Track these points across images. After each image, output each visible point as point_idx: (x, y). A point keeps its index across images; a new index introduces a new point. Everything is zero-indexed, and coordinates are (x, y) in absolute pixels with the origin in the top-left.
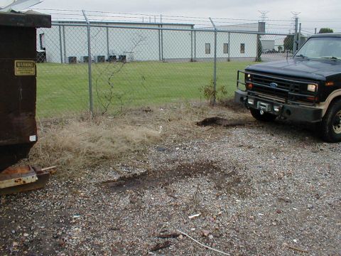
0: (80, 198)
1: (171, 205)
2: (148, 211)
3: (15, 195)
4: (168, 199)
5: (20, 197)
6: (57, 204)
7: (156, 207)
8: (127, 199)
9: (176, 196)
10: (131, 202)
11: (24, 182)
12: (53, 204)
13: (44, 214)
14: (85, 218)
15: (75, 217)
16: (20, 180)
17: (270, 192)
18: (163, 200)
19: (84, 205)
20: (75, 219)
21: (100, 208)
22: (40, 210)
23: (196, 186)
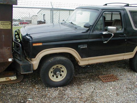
0: (35, 89)
1: (79, 98)
2: (66, 100)
3: (6, 85)
4: (78, 94)
5: (8, 86)
6: (23, 92)
7: (71, 98)
8: (57, 92)
9: (82, 92)
10: (59, 94)
11: (10, 79)
12: (22, 92)
13: (15, 96)
14: (34, 101)
15: (29, 99)
16: (8, 78)
17: (133, 95)
18: (75, 94)
19: (36, 93)
20: (29, 101)
21: (43, 96)
22: (15, 94)
23: (94, 87)
